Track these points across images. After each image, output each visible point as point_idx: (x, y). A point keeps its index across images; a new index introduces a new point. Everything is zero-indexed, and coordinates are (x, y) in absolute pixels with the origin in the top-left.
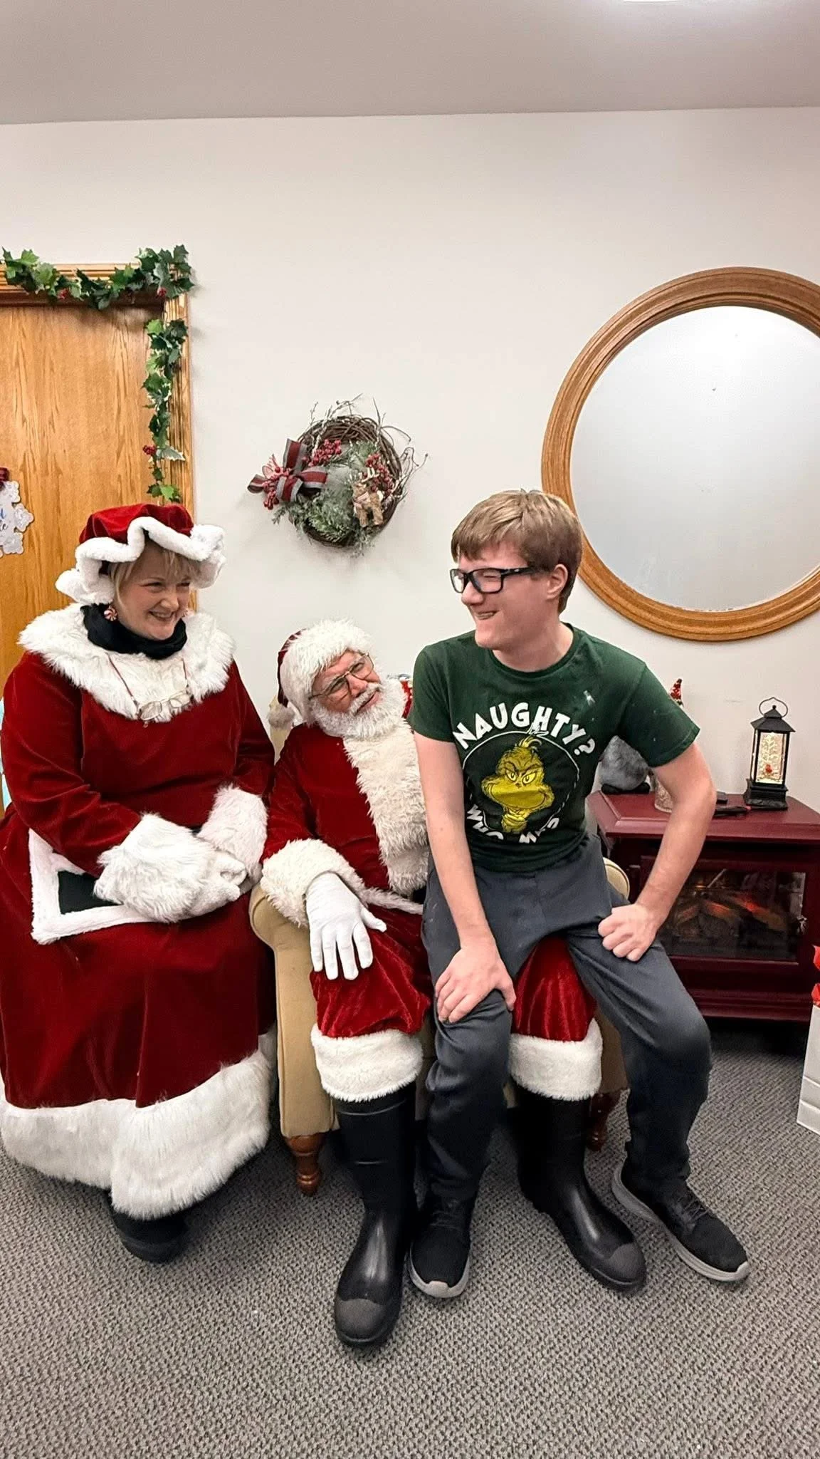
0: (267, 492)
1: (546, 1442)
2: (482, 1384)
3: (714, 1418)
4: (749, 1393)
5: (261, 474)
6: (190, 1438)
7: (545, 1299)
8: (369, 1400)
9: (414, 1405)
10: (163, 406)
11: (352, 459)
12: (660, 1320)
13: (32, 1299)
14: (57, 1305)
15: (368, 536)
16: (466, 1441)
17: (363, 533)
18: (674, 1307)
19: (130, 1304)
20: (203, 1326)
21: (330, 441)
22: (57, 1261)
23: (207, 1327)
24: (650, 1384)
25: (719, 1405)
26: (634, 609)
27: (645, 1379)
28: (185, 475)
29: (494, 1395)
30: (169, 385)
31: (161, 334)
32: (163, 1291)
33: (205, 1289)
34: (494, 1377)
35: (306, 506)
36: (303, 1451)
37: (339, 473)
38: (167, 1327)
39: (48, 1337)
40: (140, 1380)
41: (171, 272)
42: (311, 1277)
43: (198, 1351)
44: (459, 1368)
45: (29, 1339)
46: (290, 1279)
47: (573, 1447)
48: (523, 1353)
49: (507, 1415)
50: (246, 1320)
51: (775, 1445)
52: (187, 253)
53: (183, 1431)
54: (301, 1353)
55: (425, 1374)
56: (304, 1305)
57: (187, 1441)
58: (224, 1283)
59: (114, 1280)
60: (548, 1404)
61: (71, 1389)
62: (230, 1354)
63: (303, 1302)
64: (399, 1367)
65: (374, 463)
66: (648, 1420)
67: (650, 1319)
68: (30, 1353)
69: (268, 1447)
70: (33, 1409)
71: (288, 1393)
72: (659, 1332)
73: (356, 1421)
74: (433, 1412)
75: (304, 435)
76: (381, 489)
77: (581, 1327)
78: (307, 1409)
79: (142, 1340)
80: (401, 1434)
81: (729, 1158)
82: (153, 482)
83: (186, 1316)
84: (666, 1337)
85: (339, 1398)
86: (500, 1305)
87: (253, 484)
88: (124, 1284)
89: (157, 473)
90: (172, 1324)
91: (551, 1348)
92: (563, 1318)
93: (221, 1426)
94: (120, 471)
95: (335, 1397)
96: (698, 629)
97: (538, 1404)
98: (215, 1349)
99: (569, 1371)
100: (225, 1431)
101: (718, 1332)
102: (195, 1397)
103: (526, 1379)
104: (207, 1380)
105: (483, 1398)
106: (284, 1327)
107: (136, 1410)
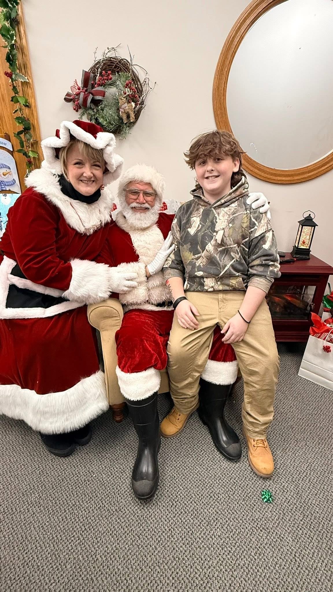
0: (74, 102)
2: (195, 497)
3: (283, 502)
4: (295, 491)
5: (71, 92)
6: (78, 532)
7: (216, 459)
8: (150, 508)
9: (168, 508)
10: (12, 46)
11: (118, 83)
13: (5, 477)
14: (17, 479)
15: (128, 128)
16: (190, 521)
17: (125, 126)
19: (48, 476)
20: (80, 482)
21: (106, 72)
22: (15, 460)
23: (81, 483)
24: (258, 490)
25: (284, 496)
26: (252, 168)
27: (256, 488)
28: (30, 91)
29: (199, 501)
30: (14, 32)
32: (62, 469)
33: (79, 466)
34: (199, 493)
35: (95, 110)
36: (125, 532)
37: (111, 91)
38: (65, 484)
39: (14, 494)
40: (55, 508)
42: (122, 457)
43: (79, 494)
44: (185, 491)
45: (6, 495)
46: (114, 459)
47: (231, 519)
48: (209, 482)
49: (205, 508)
50: (97, 478)
51: (306, 511)
53: (75, 529)
54: (121, 490)
55: (172, 494)
56: (120, 470)
57: (77, 533)
58: (87, 463)
59: (40, 466)
60: (220, 502)
61: (26, 515)
62: (92, 494)
63: (120, 468)
64: (161, 493)
65: (129, 85)
66: (258, 505)
68: (7, 501)
69: (111, 532)
70: (10, 526)
71: (117, 508)
73: (146, 517)
74: (176, 511)
75: (91, 68)
76: (133, 101)
77: (230, 469)
78: (126, 514)
79: (55, 491)
80: (164, 521)
81: (280, 396)
82: (14, 95)
83: (72, 479)
86: (199, 463)
87: (67, 97)
88: (45, 467)
89: (14, 88)
90: (67, 483)
91: (220, 479)
92: (223, 466)
93: (91, 525)
95: (137, 508)
96: (279, 178)
97: (217, 503)
98: (85, 492)
99: (227, 488)
100: (93, 527)
101: (281, 467)
102: (79, 514)
103: (211, 493)
104: (83, 506)
105: (195, 502)
106: (113, 480)
107: (54, 522)
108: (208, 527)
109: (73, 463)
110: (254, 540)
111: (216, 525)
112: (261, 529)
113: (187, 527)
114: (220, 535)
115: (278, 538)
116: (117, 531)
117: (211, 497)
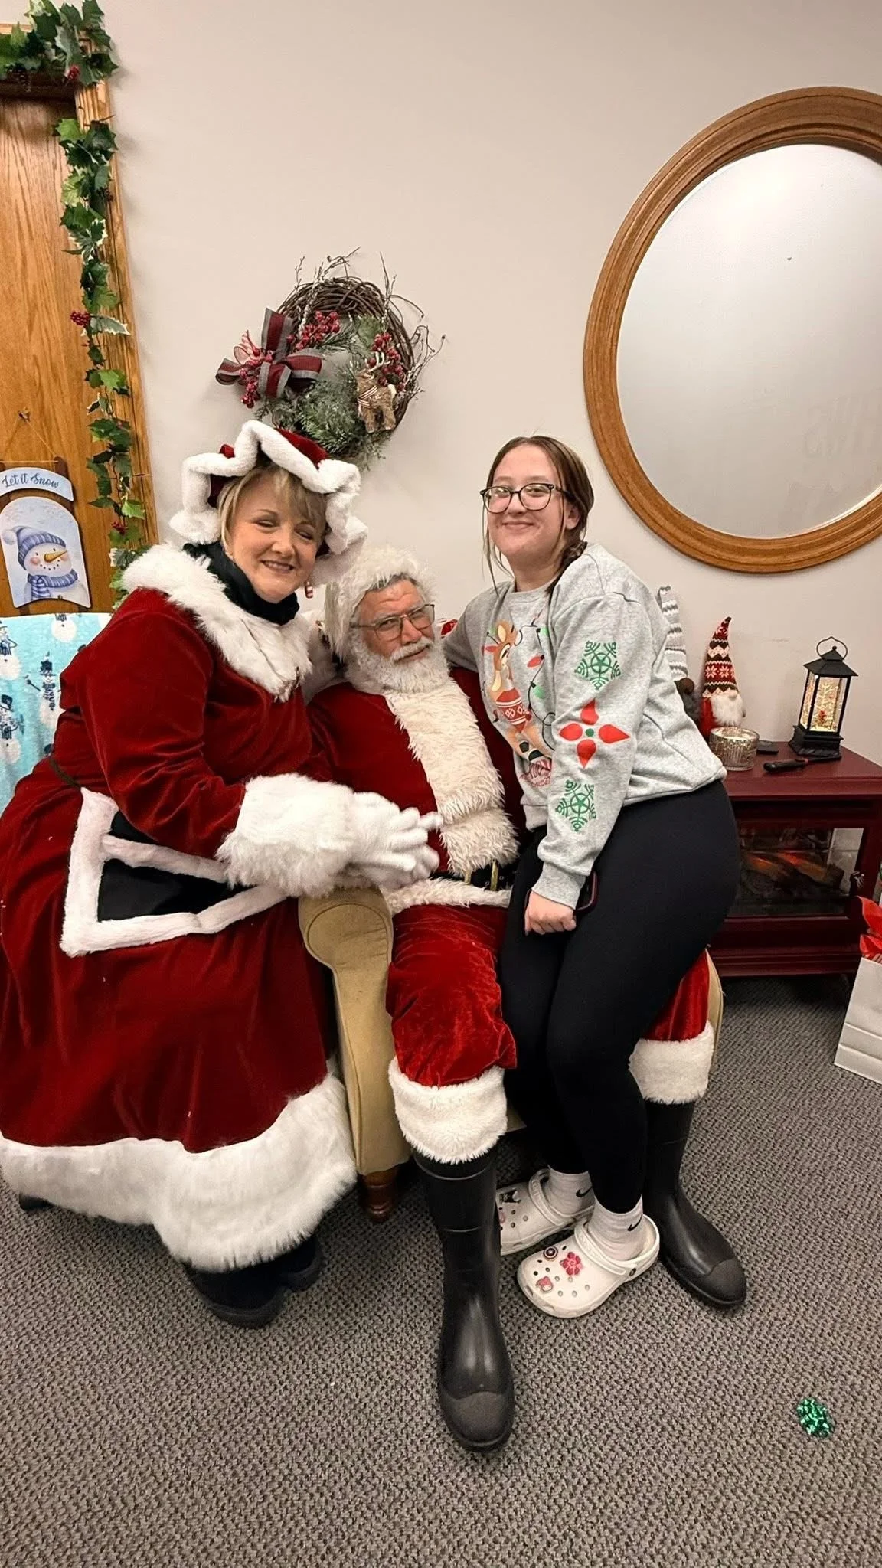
0: (243, 383)
1: (700, 1492)
2: (617, 1431)
3: (859, 1431)
5: (232, 358)
6: (310, 1559)
7: (658, 1316)
8: (501, 1473)
9: (552, 1470)
10: (95, 254)
11: (353, 339)
12: (778, 1323)
13: (82, 1404)
14: (114, 1406)
15: (375, 444)
16: (616, 1505)
17: (369, 440)
18: (787, 1305)
20: (294, 1407)
21: (323, 314)
22: (103, 1348)
23: (299, 1408)
24: (786, 1401)
26: (682, 536)
27: (781, 1396)
28: (128, 356)
29: (633, 1442)
30: (100, 222)
31: (79, 142)
32: (238, 1369)
33: (287, 1358)
34: (628, 1420)
35: (295, 403)
36: (443, 1551)
37: (336, 358)
38: (253, 1415)
39: (113, 1452)
40: (235, 1491)
41: (81, 44)
42: (403, 1325)
43: (296, 1442)
44: (589, 1416)
45: (89, 1459)
46: (381, 1331)
47: (728, 1491)
48: (651, 1385)
49: (653, 1465)
50: (342, 1392)
52: (101, 13)
53: (300, 1552)
54: (413, 1424)
55: (554, 1428)
56: (403, 1362)
58: (307, 1347)
59: (177, 1363)
60: (691, 1444)
61: (154, 1517)
62: (333, 1439)
63: (401, 1358)
64: (525, 1425)
65: (383, 345)
66: (795, 1445)
67: (768, 1323)
68: (94, 1477)
69: (402, 1554)
70: (114, 1555)
71: (410, 1479)
72: (780, 1336)
73: (493, 1502)
74: (574, 1476)
75: (287, 304)
76: (392, 382)
77: (702, 1344)
78: (436, 1495)
79: (227, 1437)
80: (546, 1511)
81: (798, 1124)
82: (91, 367)
83: (272, 1398)
84: (789, 1342)
85: (469, 1476)
86: (614, 1329)
87: (223, 372)
88: (190, 1367)
89: (94, 350)
90: (258, 1410)
91: (678, 1375)
92: (681, 1336)
93: (343, 1536)
94: (35, 349)
95: (464, 1475)
96: (751, 559)
97: (682, 1446)
98: (314, 1435)
99: (702, 1399)
100: (349, 1542)
101: (837, 1328)
102: (304, 1504)
103: (661, 1416)
104: (314, 1478)
105: (622, 1448)
106: (387, 1394)
107: (238, 1533)
108: (670, 1519)
109: (268, 1349)
110: (799, 1551)
111: (689, 1513)
112: (814, 1515)
113: (612, 1525)
114: (705, 1542)
115: (865, 1541)
116: (419, 1551)
117: (663, 1429)
